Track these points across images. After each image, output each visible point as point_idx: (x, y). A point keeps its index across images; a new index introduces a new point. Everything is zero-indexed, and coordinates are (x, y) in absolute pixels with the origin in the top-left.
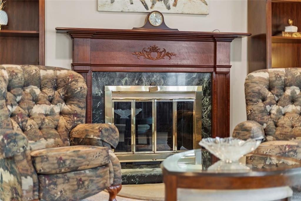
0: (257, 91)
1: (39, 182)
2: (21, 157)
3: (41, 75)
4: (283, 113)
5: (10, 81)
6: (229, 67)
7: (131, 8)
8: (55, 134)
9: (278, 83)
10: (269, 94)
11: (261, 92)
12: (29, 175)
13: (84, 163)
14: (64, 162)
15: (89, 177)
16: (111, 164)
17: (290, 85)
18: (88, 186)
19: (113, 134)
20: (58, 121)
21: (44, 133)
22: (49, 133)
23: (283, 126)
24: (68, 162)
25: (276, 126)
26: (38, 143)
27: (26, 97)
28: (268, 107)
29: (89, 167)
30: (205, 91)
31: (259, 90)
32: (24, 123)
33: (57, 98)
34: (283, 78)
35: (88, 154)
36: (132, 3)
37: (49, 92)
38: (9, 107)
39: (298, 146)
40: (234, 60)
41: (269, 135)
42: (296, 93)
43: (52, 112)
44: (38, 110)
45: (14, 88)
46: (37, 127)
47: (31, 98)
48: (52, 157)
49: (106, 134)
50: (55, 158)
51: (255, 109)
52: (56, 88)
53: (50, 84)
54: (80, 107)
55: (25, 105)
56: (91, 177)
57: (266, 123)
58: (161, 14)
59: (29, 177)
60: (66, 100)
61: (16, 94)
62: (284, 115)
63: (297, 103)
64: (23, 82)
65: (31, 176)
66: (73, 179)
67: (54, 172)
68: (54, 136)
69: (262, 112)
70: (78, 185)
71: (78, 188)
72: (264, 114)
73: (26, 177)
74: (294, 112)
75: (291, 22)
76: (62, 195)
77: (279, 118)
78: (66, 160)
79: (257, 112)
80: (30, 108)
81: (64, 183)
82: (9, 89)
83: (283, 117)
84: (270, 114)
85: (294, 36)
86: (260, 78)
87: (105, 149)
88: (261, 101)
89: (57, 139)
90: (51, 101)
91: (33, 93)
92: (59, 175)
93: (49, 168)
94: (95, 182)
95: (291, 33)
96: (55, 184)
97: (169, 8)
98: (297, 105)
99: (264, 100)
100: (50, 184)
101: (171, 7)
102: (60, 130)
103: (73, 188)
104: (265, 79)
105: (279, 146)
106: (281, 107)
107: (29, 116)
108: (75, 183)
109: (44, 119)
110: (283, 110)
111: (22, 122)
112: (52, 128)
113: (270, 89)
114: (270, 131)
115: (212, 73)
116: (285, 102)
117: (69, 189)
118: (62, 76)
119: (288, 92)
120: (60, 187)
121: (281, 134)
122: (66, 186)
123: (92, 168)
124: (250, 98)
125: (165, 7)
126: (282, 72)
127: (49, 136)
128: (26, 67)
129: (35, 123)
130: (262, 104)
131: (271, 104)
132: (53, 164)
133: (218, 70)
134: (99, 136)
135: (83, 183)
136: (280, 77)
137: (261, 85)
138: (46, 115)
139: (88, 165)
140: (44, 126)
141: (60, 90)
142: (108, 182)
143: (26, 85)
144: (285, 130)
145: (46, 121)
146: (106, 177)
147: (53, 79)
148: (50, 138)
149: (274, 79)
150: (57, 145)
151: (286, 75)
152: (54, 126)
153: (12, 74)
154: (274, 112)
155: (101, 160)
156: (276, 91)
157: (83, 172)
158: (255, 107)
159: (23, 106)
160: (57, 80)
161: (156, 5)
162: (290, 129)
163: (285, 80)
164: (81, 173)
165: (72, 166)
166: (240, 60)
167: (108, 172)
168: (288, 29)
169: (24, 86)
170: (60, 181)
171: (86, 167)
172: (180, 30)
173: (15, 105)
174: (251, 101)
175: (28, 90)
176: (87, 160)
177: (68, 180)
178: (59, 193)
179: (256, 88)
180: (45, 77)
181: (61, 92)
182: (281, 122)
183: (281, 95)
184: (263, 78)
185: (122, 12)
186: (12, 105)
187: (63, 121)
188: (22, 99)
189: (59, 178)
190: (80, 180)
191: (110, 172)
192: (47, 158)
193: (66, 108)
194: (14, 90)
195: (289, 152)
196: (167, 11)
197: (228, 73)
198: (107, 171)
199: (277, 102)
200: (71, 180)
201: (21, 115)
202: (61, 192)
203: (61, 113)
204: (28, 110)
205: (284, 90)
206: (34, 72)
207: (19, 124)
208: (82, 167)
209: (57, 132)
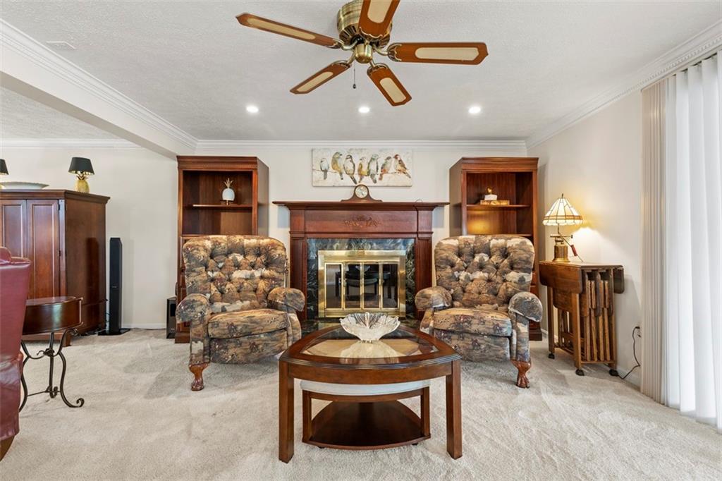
0: (445, 257)
1: (210, 346)
2: (198, 322)
3: (245, 244)
4: (471, 279)
5: (213, 250)
6: (432, 233)
7: (342, 183)
8: (253, 296)
9: (467, 250)
10: (458, 260)
11: (449, 258)
12: (200, 340)
13: (258, 328)
14: (236, 327)
15: (263, 341)
16: (290, 328)
17: (479, 253)
18: (262, 350)
19: (298, 299)
20: (257, 284)
21: (241, 295)
22: (246, 296)
23: (470, 292)
24: (239, 328)
25: (464, 291)
26: (233, 305)
27: (229, 263)
28: (456, 273)
29: (263, 331)
30: (409, 255)
31: (447, 257)
32: (223, 287)
33: (258, 264)
34: (472, 245)
35: (262, 319)
36: (342, 179)
37: (251, 259)
38: (210, 273)
39: (473, 317)
40: (437, 227)
41: (456, 300)
42: (484, 260)
43: (252, 277)
44: (237, 274)
45: (217, 256)
46: (235, 290)
47: (233, 264)
48: (223, 323)
49: (290, 299)
50: (226, 324)
51: (442, 275)
52: (259, 255)
53: (252, 251)
54: (277, 272)
55: (225, 271)
56: (265, 340)
57: (454, 289)
58: (366, 187)
59: (199, 342)
60: (267, 265)
61: (218, 261)
62: (472, 281)
63: (484, 270)
64: (226, 251)
65: (202, 341)
66: (246, 343)
67: (224, 337)
68: (250, 298)
69: (450, 278)
70: (252, 349)
71: (252, 352)
72: (452, 280)
73: (196, 342)
74: (481, 278)
75: (490, 191)
76: (233, 358)
77: (467, 284)
78: (238, 325)
79: (444, 278)
80: (230, 274)
81: (235, 347)
82: (212, 257)
83: (470, 283)
84: (458, 279)
85: (492, 204)
86: (449, 245)
87: (282, 314)
88: (449, 267)
89: (253, 301)
90: (253, 266)
91: (235, 260)
92: (231, 340)
93: (219, 333)
94: (270, 345)
95: (490, 201)
96: (226, 348)
97: (375, 182)
98: (485, 272)
99: (452, 266)
100: (220, 349)
101: (377, 180)
102: (258, 292)
103: (245, 352)
104: (454, 247)
105: (454, 316)
106: (469, 274)
107: (230, 280)
108: (248, 347)
109: (243, 283)
110: (471, 276)
111: (221, 286)
112: (251, 291)
113: (460, 255)
114: (457, 296)
115: (415, 238)
116: (473, 269)
117: (242, 353)
118: (264, 245)
119: (477, 259)
120: (231, 352)
121: (467, 300)
122: (238, 351)
123: (268, 333)
124: (439, 265)
125: (371, 181)
126: (472, 240)
127: (246, 298)
128: (231, 237)
129: (233, 286)
130: (450, 271)
131: (459, 270)
132: (224, 330)
133: (420, 236)
134: (282, 301)
135: (257, 346)
136: (469, 244)
137: (450, 252)
138: (247, 279)
139: (262, 330)
140: (243, 289)
141: (262, 257)
142: (286, 345)
143: (229, 252)
144: (472, 296)
145: (245, 284)
146: (282, 340)
147: (255, 247)
148: (246, 300)
149: (463, 246)
150: (253, 307)
151: (475, 242)
152: (252, 289)
153: (216, 244)
154: (462, 278)
155: (276, 325)
156: (465, 258)
157: (257, 336)
158: (443, 273)
159: (224, 272)
160: (259, 248)
161: (363, 180)
162: (477, 295)
163: (474, 247)
164: (255, 338)
165: (244, 331)
166: (442, 226)
167: (286, 335)
168: (487, 198)
169: (228, 254)
170: (232, 345)
171: (260, 332)
172: (384, 201)
173: (216, 271)
174: (439, 267)
175: (230, 258)
176: (260, 326)
177: (240, 344)
178: (230, 357)
179: (444, 254)
180: (248, 246)
181: (263, 258)
182: (468, 288)
183: (470, 262)
184: (452, 245)
185: (334, 186)
186: (212, 271)
187: (262, 285)
188: (224, 266)
189: (231, 342)
190: (254, 344)
191: (288, 336)
192: (218, 324)
193: (266, 272)
194: (217, 257)
195: (464, 322)
196: (373, 184)
197: (431, 238)
198: (283, 335)
199: (466, 268)
200: (243, 344)
201: (221, 280)
202: (232, 355)
203: (262, 277)
204: (229, 275)
205: (474, 257)
206: (238, 241)
207: (217, 288)
208: (256, 332)
209: (255, 295)
